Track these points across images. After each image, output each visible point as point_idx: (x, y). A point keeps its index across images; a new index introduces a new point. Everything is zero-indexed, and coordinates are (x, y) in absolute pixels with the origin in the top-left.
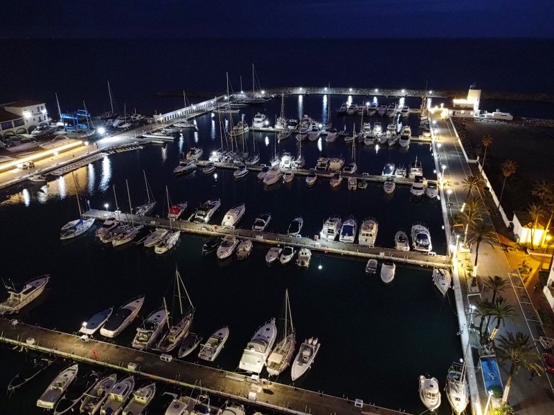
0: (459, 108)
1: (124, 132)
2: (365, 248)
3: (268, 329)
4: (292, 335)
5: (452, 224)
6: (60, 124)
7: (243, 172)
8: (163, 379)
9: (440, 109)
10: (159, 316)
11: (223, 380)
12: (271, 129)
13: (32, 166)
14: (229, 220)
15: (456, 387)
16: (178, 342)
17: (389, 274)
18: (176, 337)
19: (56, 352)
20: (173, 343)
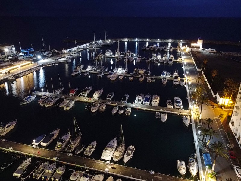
0: (194, 47)
1: (49, 57)
2: (154, 107)
3: (113, 142)
4: (124, 144)
5: (191, 96)
6: (21, 54)
7: (101, 75)
8: (69, 163)
9: (186, 48)
10: (66, 137)
11: (95, 164)
12: (113, 56)
13: (9, 73)
14: (96, 96)
15: (192, 165)
16: (75, 148)
17: (164, 118)
18: (74, 146)
19: (22, 153)
20: (72, 148)
